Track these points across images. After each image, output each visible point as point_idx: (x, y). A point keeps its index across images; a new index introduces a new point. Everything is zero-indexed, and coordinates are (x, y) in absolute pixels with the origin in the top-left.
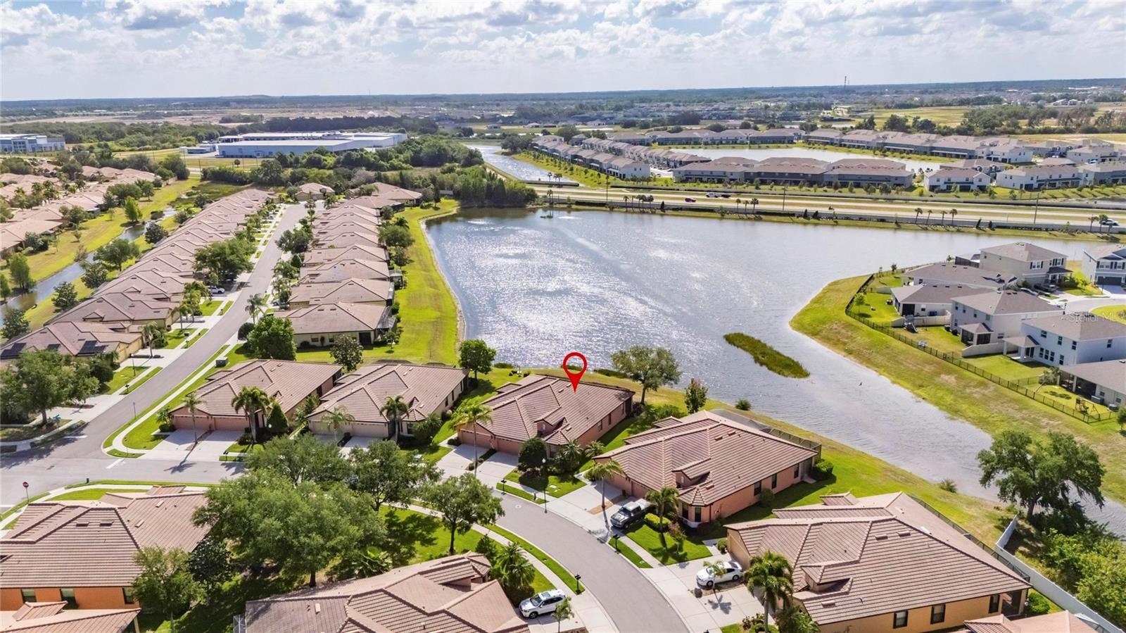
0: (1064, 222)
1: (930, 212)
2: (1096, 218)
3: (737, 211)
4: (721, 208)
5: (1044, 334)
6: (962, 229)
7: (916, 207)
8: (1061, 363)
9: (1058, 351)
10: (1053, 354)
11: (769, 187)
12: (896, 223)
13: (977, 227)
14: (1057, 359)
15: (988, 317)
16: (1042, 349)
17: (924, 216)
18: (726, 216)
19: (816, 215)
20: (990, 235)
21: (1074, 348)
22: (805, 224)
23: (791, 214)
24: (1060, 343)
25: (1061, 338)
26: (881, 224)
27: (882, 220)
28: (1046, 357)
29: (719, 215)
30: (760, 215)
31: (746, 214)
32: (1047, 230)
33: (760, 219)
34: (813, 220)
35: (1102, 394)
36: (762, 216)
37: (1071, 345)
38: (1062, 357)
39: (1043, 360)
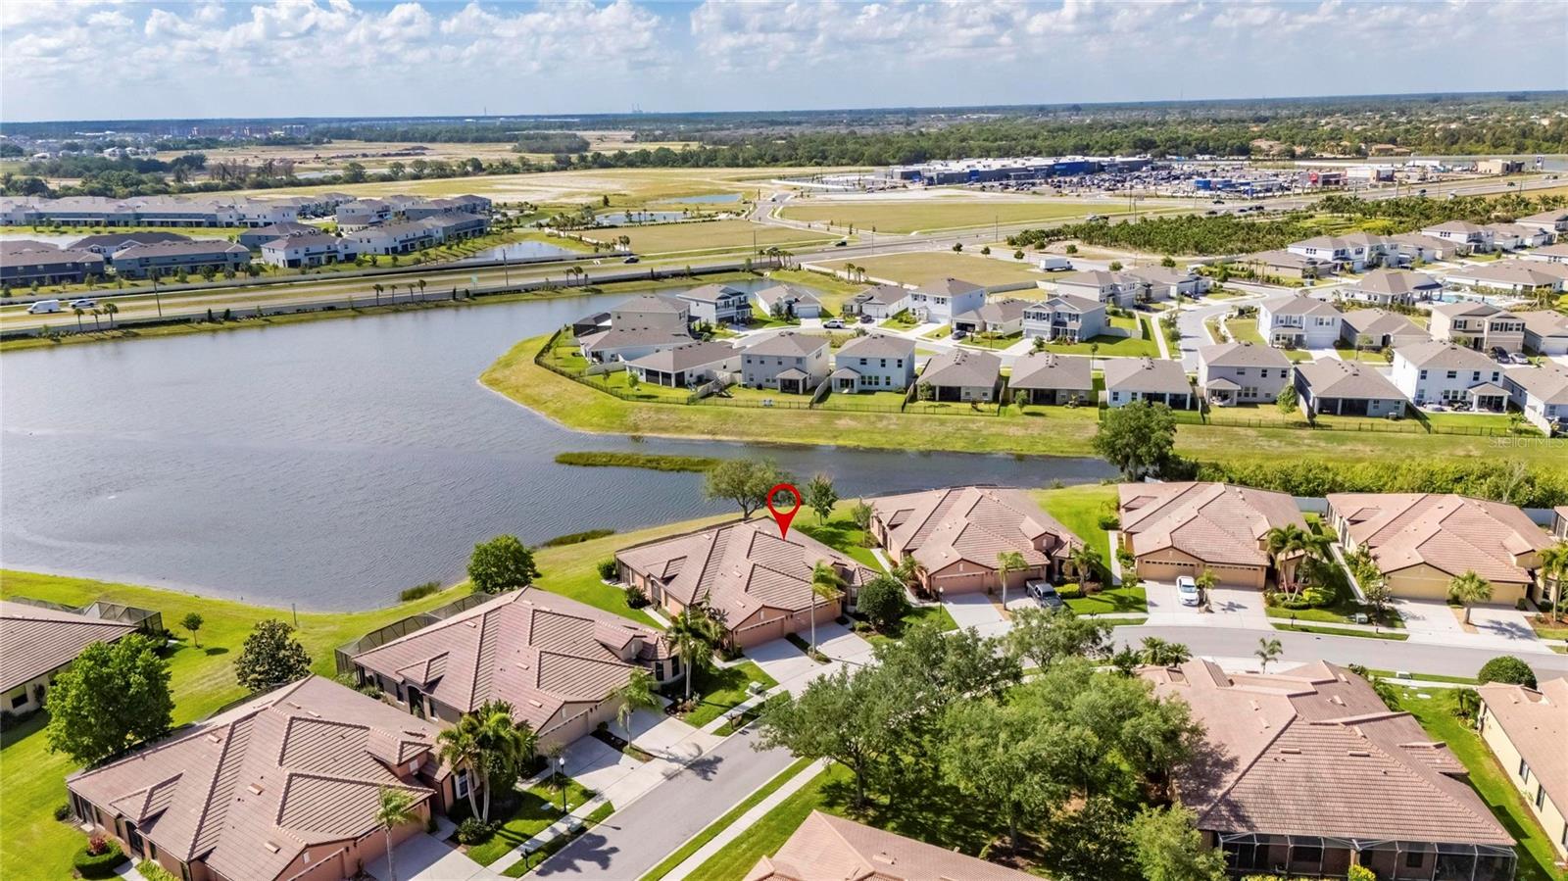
0: (542, 280)
1: (394, 287)
2: (571, 271)
3: (81, 329)
4: (47, 328)
5: (863, 362)
6: (440, 303)
7: (374, 284)
8: (888, 383)
9: (882, 373)
10: (877, 378)
11: (29, 290)
12: (353, 309)
13: (454, 299)
14: (882, 381)
15: (799, 360)
16: (863, 377)
17: (387, 293)
18: (63, 340)
19: (228, 316)
20: (469, 306)
21: (900, 366)
22: (214, 331)
23: (186, 321)
24: (883, 365)
25: (883, 361)
26: (331, 313)
27: (331, 308)
28: (870, 383)
29: (49, 342)
30: (130, 330)
31: (101, 331)
32: (527, 291)
33: (136, 335)
34: (227, 324)
35: (968, 394)
36: (135, 330)
37: (896, 364)
38: (888, 378)
39: (867, 387)
